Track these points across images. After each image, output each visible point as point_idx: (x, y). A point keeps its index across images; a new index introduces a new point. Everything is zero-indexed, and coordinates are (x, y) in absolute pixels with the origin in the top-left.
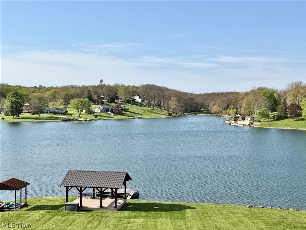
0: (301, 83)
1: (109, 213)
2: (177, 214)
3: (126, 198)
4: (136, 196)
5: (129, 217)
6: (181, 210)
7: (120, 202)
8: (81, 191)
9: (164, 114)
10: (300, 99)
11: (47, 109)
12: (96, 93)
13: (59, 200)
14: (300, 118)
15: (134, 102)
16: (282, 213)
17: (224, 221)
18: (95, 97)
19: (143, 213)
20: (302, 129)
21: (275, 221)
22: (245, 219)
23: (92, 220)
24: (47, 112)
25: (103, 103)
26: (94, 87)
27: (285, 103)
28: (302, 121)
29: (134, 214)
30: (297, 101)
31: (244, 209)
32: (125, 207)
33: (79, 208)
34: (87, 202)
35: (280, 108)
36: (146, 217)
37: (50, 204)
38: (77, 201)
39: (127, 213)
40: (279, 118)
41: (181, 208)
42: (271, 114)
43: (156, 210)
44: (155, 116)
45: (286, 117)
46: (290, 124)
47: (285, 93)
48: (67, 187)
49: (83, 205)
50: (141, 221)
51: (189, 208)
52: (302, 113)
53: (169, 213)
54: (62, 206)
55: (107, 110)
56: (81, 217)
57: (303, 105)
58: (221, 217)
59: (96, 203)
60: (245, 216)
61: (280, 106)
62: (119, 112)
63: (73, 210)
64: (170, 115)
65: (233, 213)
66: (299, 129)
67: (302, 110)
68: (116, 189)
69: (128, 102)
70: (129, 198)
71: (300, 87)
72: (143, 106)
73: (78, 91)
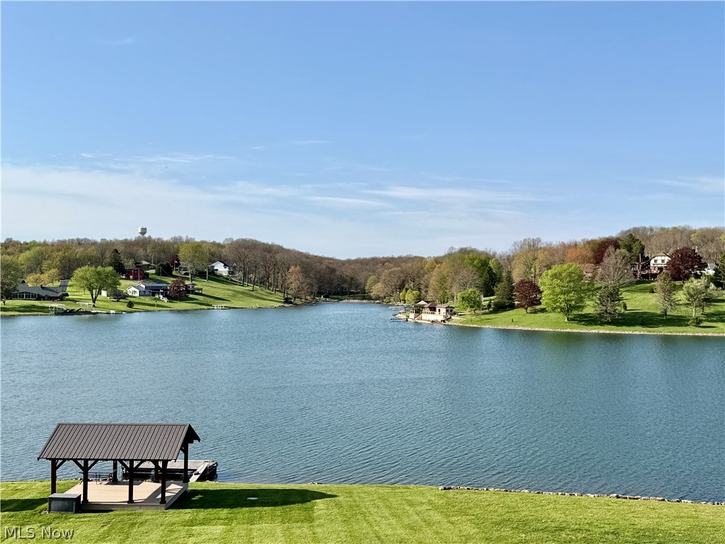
0: (539, 240)
1: (148, 514)
2: (295, 510)
3: (186, 480)
4: (210, 474)
5: (192, 523)
6: (304, 502)
7: (174, 488)
8: (85, 469)
9: (275, 300)
10: (538, 271)
11: (21, 289)
12: (131, 256)
13: (37, 488)
14: (538, 307)
15: (213, 276)
16: (508, 501)
17: (393, 521)
18: (129, 264)
19: (224, 512)
20: (542, 329)
21: (496, 518)
22: (436, 516)
23: (108, 533)
24: (21, 296)
25: (146, 277)
26: (126, 243)
27: (510, 280)
28: (541, 314)
29: (202, 514)
30: (532, 275)
31: (433, 493)
32: (184, 501)
33: (81, 506)
34: (99, 492)
35: (500, 288)
36: (228, 521)
37: (16, 497)
38: (76, 491)
39: (187, 514)
40: (499, 308)
41: (305, 497)
42: (485, 301)
43: (253, 504)
44: (257, 303)
45: (512, 307)
46: (519, 319)
47: (510, 259)
48: (54, 461)
49: (91, 499)
50: (218, 529)
51: (322, 496)
52: (540, 299)
53: (278, 510)
54: (42, 501)
55: (153, 292)
56: (84, 526)
57: (544, 284)
58: (387, 513)
59: (118, 494)
60: (436, 508)
61: (499, 285)
62: (180, 294)
63: (68, 510)
64: (287, 301)
65: (411, 504)
66: (536, 329)
67: (541, 292)
68: (165, 462)
69: (201, 275)
70: (194, 479)
71: (537, 250)
72: (233, 283)
73: (92, 252)
